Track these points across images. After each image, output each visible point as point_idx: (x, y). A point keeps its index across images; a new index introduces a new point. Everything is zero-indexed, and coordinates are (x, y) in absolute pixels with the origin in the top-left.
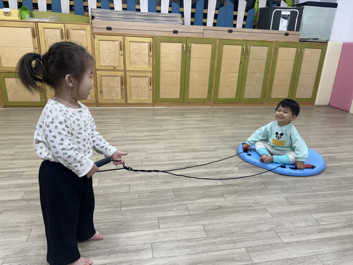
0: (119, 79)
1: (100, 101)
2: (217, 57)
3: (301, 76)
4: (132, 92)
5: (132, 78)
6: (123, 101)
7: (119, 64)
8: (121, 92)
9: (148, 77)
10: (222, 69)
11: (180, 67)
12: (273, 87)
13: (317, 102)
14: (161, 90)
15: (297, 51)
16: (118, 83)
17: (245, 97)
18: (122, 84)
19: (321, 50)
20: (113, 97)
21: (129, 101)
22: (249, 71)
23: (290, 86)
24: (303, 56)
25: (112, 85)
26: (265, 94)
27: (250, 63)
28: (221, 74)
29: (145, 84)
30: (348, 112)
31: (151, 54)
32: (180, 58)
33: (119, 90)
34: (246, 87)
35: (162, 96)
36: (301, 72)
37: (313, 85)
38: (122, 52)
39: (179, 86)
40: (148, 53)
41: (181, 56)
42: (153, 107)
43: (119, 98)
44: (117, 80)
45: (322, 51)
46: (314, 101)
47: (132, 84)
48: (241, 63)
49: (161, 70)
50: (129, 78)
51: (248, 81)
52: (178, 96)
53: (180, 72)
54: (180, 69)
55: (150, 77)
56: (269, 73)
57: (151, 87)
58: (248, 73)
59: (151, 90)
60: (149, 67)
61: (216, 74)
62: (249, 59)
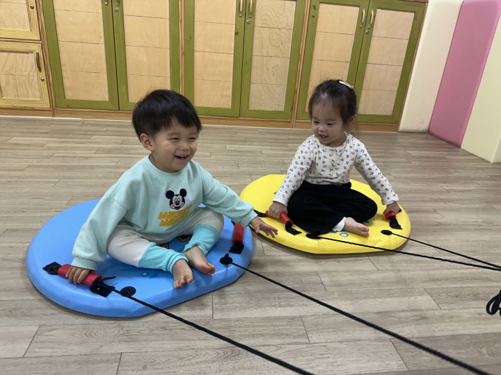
2: (182, 17)
3: (369, 68)
9: (32, 52)
10: (199, 44)
11: (102, 35)
12: (310, 89)
13: (404, 124)
14: (67, 83)
15: (361, 14)
17: (252, 108)
19: (412, 15)
22: (255, 52)
24: (372, 25)
26: (294, 104)
27: (256, 35)
28: (197, 55)
29: (29, 68)
30: (459, 147)
31: (32, 1)
32: (101, 15)
34: (253, 87)
35: (70, 95)
36: (369, 61)
37: (396, 88)
39: (105, 76)
40: (25, 2)
41: (101, 11)
42: (54, 116)
45: (415, 18)
46: (398, 122)
48: (236, 33)
49: (60, 38)
51: (256, 74)
52: (106, 97)
53: (103, 46)
54: (103, 39)
55: (38, 53)
56: (299, 58)
57: (43, 75)
58: (254, 57)
59: (43, 80)
60: (31, 30)
61: (184, 54)
62: (254, 26)
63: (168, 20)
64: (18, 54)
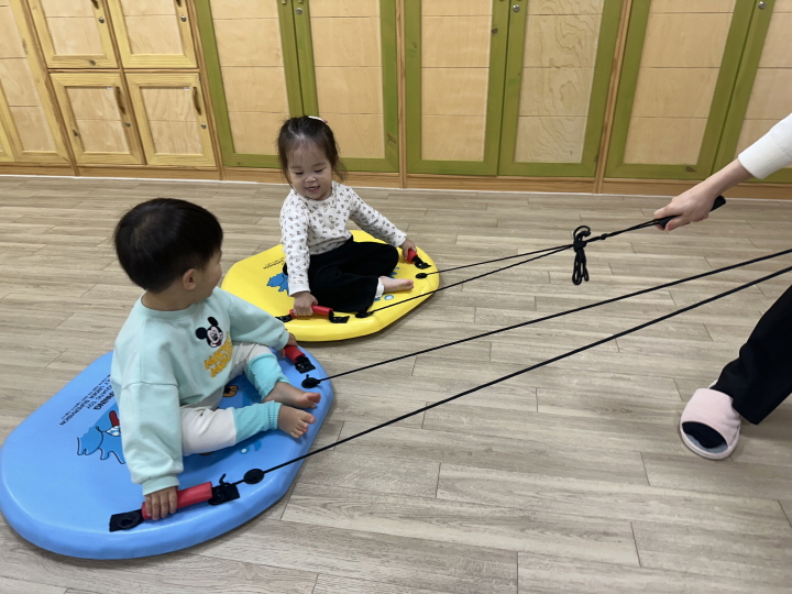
0: (111, 93)
1: (82, 160)
2: (401, 12)
3: (761, 76)
4: (155, 135)
5: (145, 91)
6: (137, 161)
7: (101, 50)
8: (126, 133)
9: (188, 87)
10: (429, 55)
11: (281, 53)
12: (634, 121)
14: (236, 130)
16: (113, 108)
17: (521, 158)
18: (122, 109)
20: (109, 148)
21: (152, 162)
22: (529, 61)
23: (709, 119)
25: (100, 114)
26: (600, 149)
27: (531, 31)
28: (426, 74)
29: (185, 111)
31: (183, 10)
32: (277, 22)
33: (119, 126)
34: (523, 122)
38: (100, 13)
40: (174, 12)
41: (276, 15)
42: (221, 179)
43: (123, 153)
44: (107, 99)
47: (149, 111)
48: (494, 31)
49: (224, 63)
50: (138, 91)
51: (529, 99)
53: (283, 69)
54: (281, 60)
55: (195, 88)
56: (613, 67)
57: (203, 119)
58: (525, 70)
59: (204, 127)
60: (185, 55)
61: (405, 74)
62: (527, 15)
63: (378, 20)
64: (170, 90)
